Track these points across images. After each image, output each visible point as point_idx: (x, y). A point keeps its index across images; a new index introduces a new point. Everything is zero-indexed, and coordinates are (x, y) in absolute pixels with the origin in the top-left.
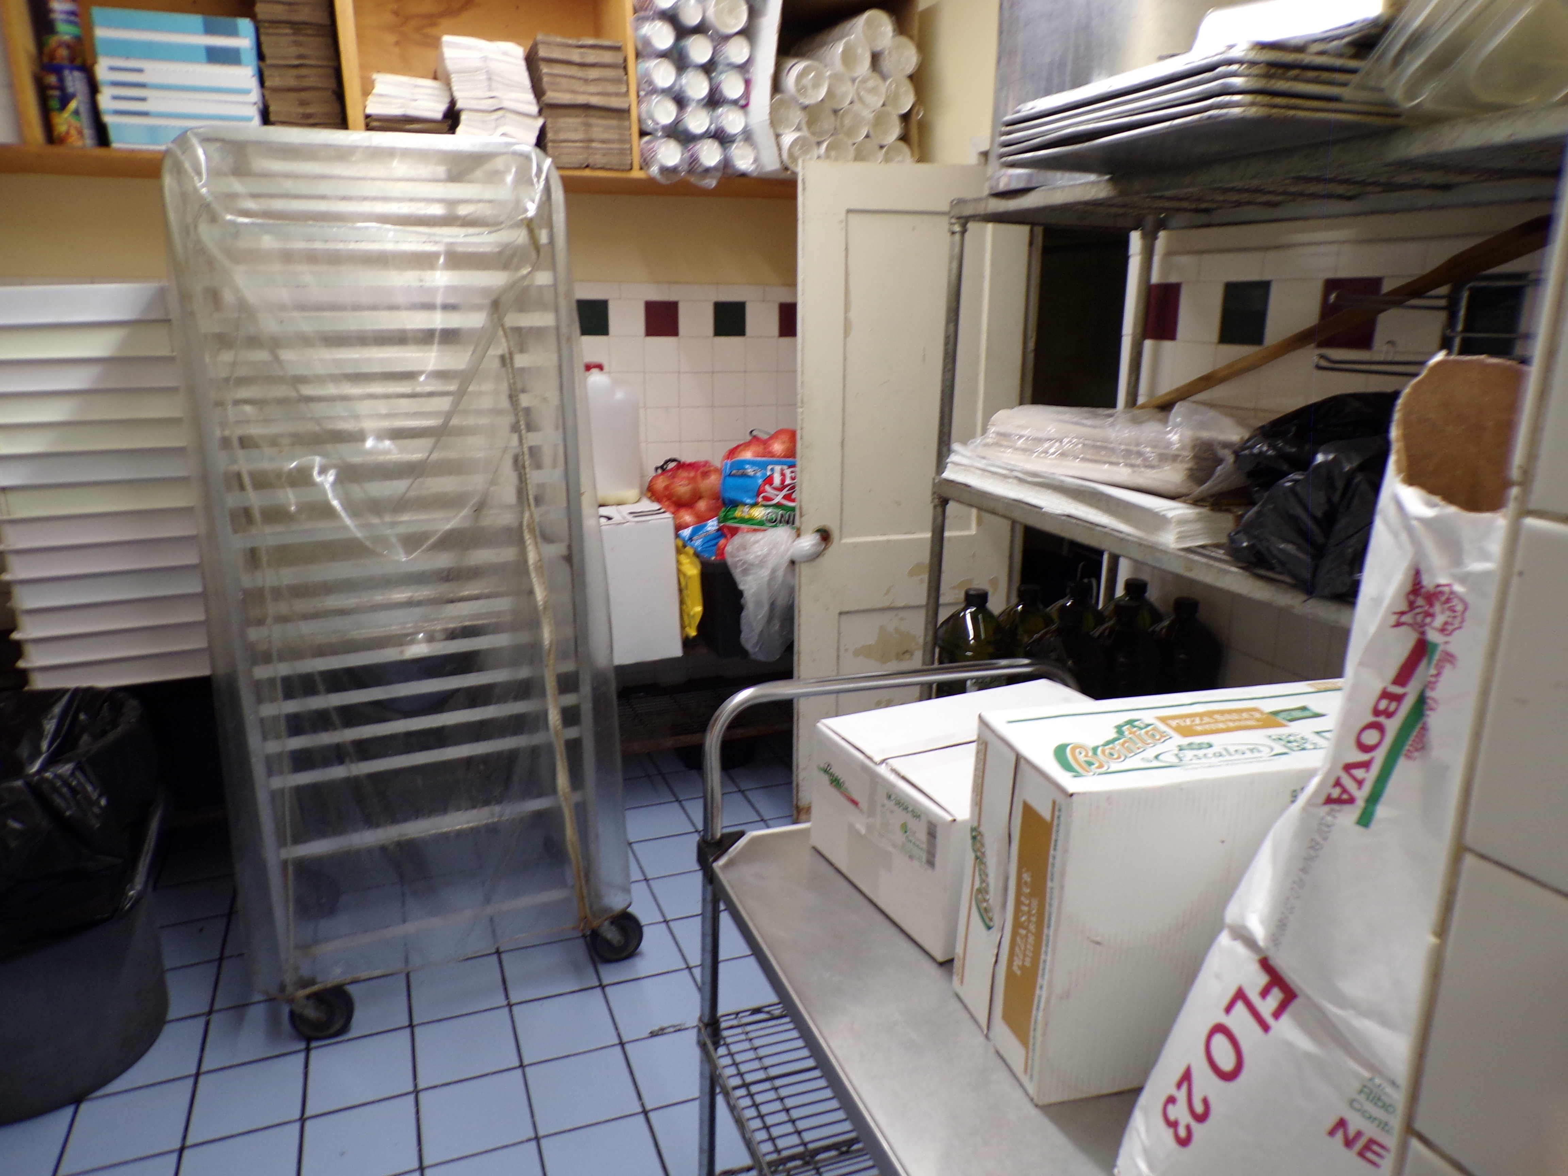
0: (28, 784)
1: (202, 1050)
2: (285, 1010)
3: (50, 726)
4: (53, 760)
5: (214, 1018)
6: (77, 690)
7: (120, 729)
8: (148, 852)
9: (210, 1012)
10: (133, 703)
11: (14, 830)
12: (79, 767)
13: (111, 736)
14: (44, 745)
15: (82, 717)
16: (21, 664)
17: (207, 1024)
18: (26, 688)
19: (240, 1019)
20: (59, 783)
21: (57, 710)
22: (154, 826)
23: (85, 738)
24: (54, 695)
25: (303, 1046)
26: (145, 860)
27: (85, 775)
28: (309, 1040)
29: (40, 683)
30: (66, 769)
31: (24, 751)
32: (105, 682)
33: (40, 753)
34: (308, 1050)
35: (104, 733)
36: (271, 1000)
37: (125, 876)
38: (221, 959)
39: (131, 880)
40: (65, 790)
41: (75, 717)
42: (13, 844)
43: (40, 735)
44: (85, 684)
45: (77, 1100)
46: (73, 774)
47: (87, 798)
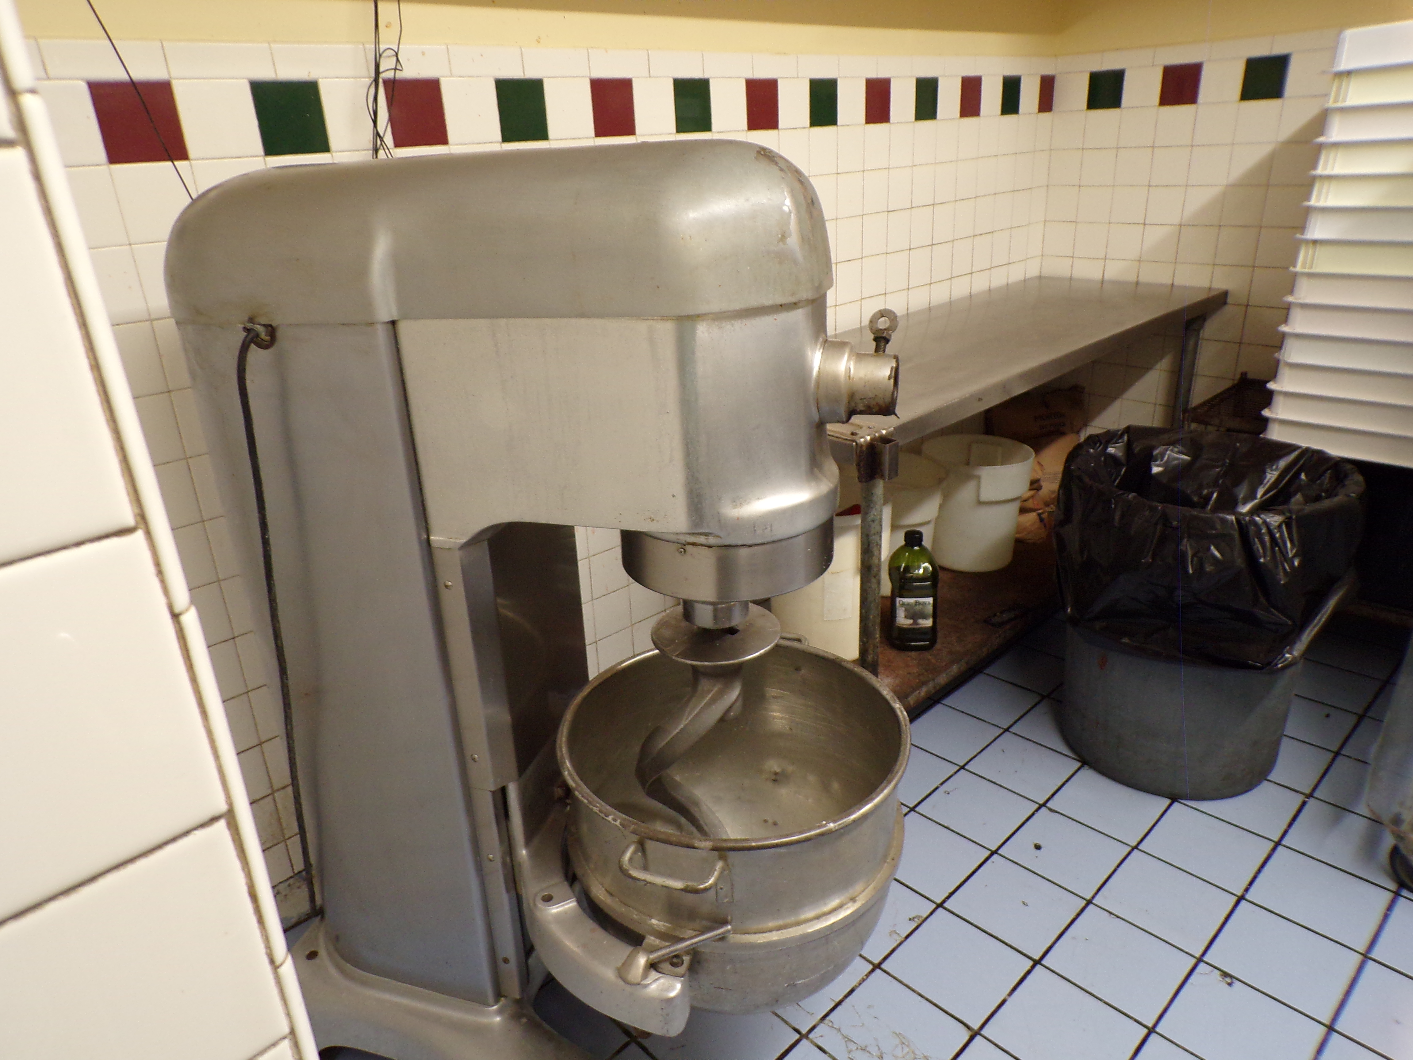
0: (1238, 521)
1: (1290, 825)
2: (1388, 841)
3: (1271, 476)
4: (1264, 507)
5: (1311, 802)
6: (1307, 450)
7: (1336, 500)
8: (1315, 626)
9: (1310, 795)
10: (1359, 478)
11: (1214, 556)
12: (1288, 523)
13: (1326, 504)
14: (1260, 493)
15: (1303, 476)
16: (1266, 413)
17: (1304, 804)
18: (1262, 436)
19: (1336, 821)
20: (1264, 531)
21: (1283, 463)
22: (1331, 604)
23: (1299, 497)
24: (1285, 449)
25: (1393, 886)
26: (1311, 630)
27: (1290, 533)
28: (1402, 885)
29: (1276, 434)
30: (1274, 520)
31: (1242, 492)
32: (1336, 450)
33: (1255, 498)
34: (1397, 894)
35: (1318, 498)
36: (1376, 821)
37: (1289, 638)
38: (1337, 754)
39: (1292, 643)
40: (1267, 538)
41: (1297, 474)
42: (1209, 568)
43: (1261, 481)
44: (1315, 446)
45: (1174, 799)
46: (1280, 526)
47: (1283, 553)
